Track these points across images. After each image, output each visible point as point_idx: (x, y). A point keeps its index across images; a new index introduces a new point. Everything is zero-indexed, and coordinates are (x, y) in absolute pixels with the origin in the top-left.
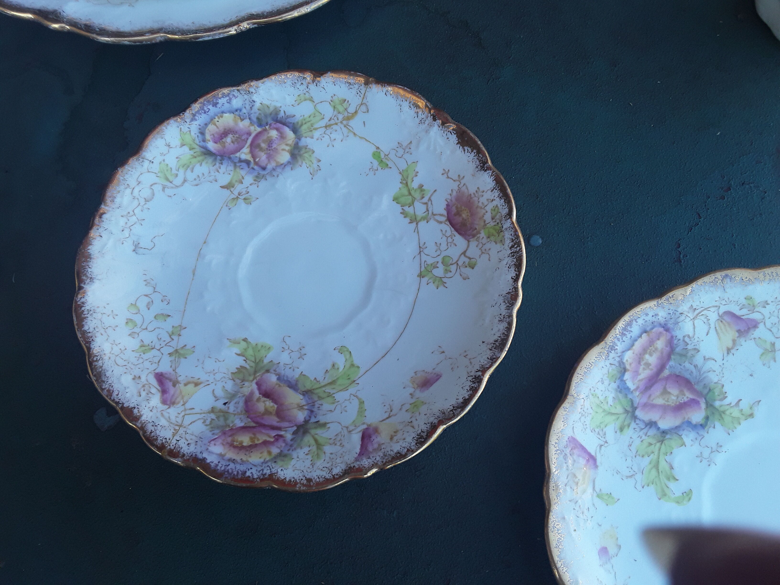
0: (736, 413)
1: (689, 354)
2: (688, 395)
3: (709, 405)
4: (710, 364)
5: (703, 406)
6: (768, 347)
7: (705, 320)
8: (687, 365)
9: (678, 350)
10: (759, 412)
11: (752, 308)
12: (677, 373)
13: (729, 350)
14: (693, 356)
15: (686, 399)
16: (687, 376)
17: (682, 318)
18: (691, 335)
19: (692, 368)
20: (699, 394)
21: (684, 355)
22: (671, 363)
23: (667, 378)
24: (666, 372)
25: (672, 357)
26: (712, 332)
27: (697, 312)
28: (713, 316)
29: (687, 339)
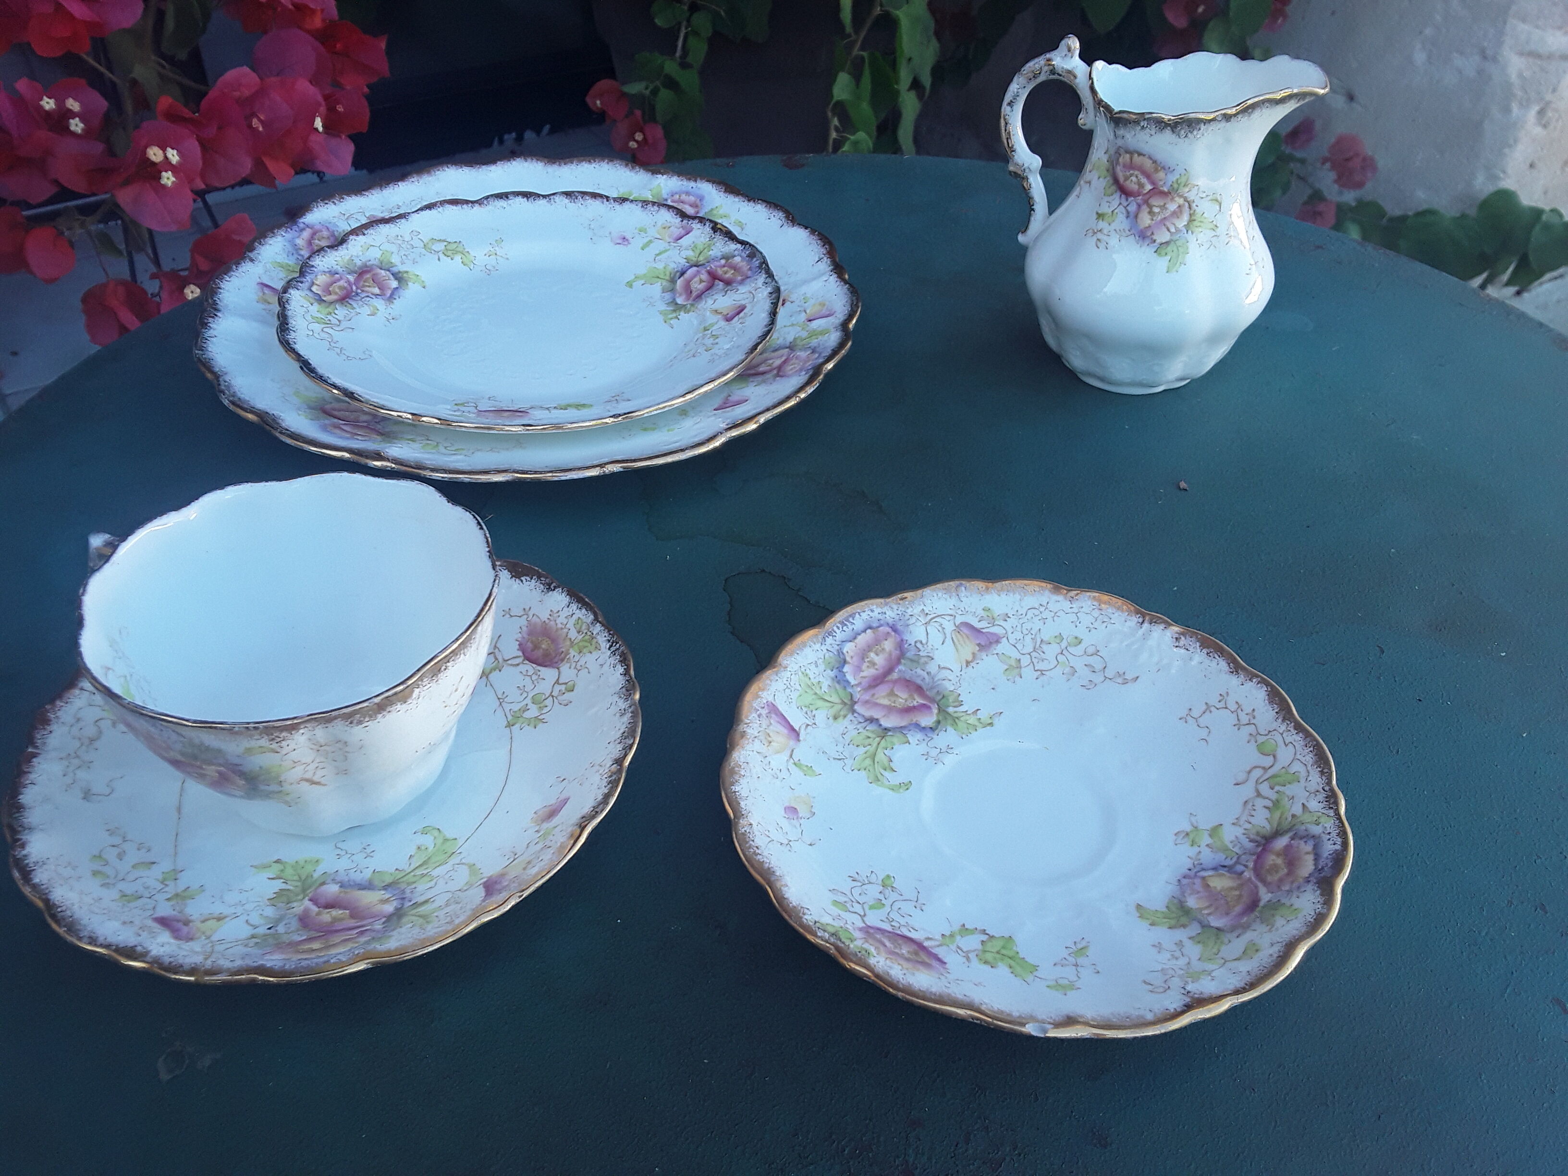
0: (972, 720)
1: (923, 660)
2: (918, 700)
3: (942, 711)
4: (945, 674)
5: (935, 711)
6: (1013, 663)
7: (940, 629)
8: (919, 671)
9: (909, 655)
10: (999, 722)
11: (993, 621)
12: (908, 678)
13: (968, 663)
14: (926, 663)
15: (915, 703)
16: (919, 682)
17: (913, 620)
18: (924, 642)
19: (924, 674)
20: (932, 700)
21: (916, 661)
22: (901, 667)
23: (895, 682)
24: (895, 675)
25: (903, 661)
26: (949, 641)
27: (929, 617)
28: (949, 627)
29: (919, 645)
